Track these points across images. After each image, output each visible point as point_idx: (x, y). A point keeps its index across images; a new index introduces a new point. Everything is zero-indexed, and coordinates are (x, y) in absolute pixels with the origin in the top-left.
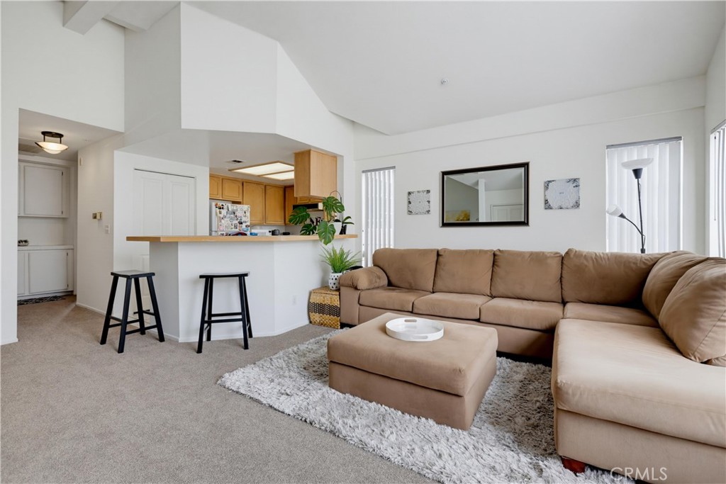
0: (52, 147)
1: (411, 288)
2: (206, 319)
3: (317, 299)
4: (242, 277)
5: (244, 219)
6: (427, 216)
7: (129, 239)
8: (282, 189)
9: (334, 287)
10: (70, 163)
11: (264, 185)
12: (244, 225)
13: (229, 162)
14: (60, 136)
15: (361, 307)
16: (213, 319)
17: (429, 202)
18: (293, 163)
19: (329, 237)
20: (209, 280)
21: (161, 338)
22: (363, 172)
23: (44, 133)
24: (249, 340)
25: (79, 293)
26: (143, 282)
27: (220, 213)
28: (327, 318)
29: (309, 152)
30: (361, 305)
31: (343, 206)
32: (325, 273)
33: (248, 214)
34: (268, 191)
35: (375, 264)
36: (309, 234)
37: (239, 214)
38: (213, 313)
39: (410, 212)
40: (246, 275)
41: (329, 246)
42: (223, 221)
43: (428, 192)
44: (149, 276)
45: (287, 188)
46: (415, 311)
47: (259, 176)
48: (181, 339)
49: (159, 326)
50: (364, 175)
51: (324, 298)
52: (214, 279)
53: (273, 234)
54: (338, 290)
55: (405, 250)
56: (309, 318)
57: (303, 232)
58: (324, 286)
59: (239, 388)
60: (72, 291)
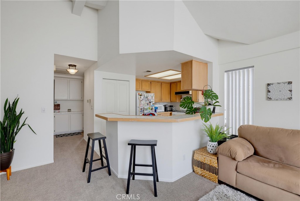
0: (72, 71)
3: (199, 157)
4: (153, 146)
5: (151, 100)
6: (290, 102)
8: (170, 84)
9: (212, 152)
11: (161, 82)
12: (152, 104)
13: (145, 72)
14: (75, 66)
15: (239, 174)
17: (290, 91)
19: (208, 117)
20: (133, 146)
21: (110, 173)
23: (70, 66)
24: (157, 183)
27: (141, 98)
29: (191, 62)
30: (238, 172)
31: (217, 96)
33: (153, 98)
34: (163, 86)
35: (241, 137)
36: (192, 114)
37: (149, 98)
38: (136, 163)
39: (269, 99)
42: (142, 102)
43: (290, 83)
45: (173, 84)
47: (159, 78)
48: (119, 176)
49: (108, 166)
50: (225, 74)
51: (204, 158)
54: (216, 155)
55: (266, 127)
57: (187, 112)
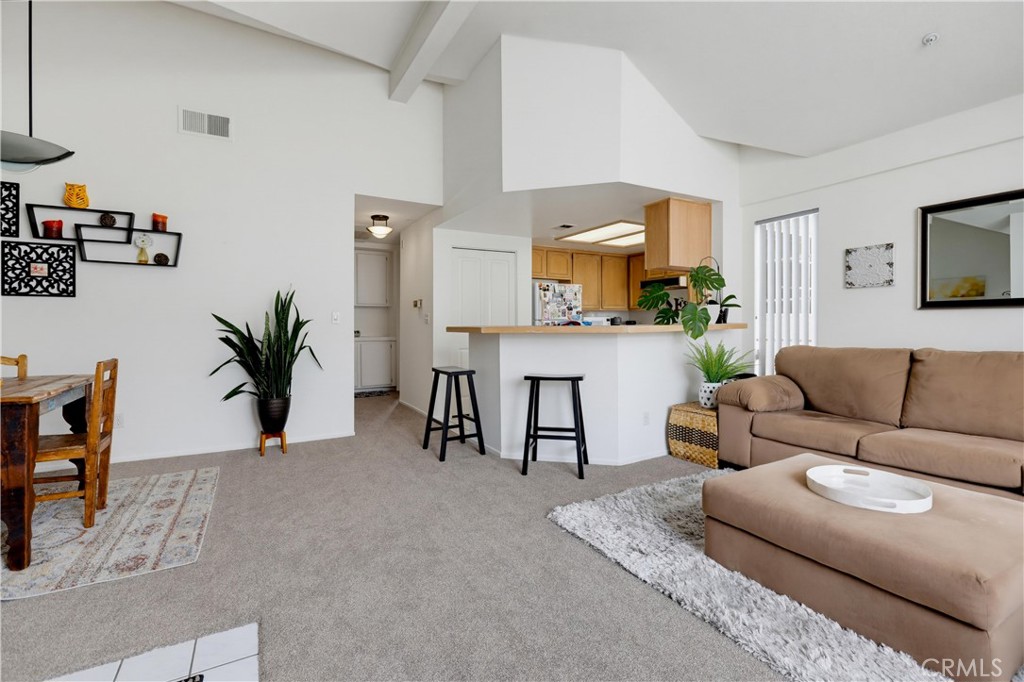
0: (380, 231)
1: (853, 416)
2: (532, 433)
3: (680, 420)
4: (575, 381)
5: (574, 303)
6: (887, 289)
7: (449, 329)
8: (626, 260)
9: (709, 404)
10: (394, 246)
11: (600, 256)
12: (574, 312)
13: (556, 228)
14: (386, 218)
15: (754, 438)
16: (540, 433)
17: (891, 265)
18: (643, 222)
19: (700, 327)
20: (535, 382)
21: (482, 451)
22: (757, 223)
23: (375, 218)
24: (585, 466)
25: (401, 389)
26: (463, 379)
27: (545, 296)
28: (695, 449)
29: (667, 202)
30: (754, 435)
31: (723, 280)
32: (692, 380)
33: (579, 296)
34: (605, 264)
35: (780, 372)
36: (668, 323)
37: (568, 296)
38: (540, 425)
39: (850, 285)
40: (581, 379)
41: (701, 341)
42: (548, 307)
43: (889, 246)
44: (470, 374)
45: (632, 259)
46: (862, 455)
47: (593, 243)
48: (504, 454)
49: (479, 434)
50: (758, 228)
51: (692, 419)
52: (541, 382)
53: (612, 324)
54: (715, 408)
55: (838, 350)
56: (668, 447)
57: (658, 320)
58: (692, 401)
59: (574, 529)
60: (395, 387)
